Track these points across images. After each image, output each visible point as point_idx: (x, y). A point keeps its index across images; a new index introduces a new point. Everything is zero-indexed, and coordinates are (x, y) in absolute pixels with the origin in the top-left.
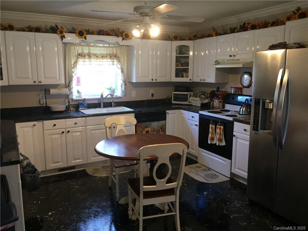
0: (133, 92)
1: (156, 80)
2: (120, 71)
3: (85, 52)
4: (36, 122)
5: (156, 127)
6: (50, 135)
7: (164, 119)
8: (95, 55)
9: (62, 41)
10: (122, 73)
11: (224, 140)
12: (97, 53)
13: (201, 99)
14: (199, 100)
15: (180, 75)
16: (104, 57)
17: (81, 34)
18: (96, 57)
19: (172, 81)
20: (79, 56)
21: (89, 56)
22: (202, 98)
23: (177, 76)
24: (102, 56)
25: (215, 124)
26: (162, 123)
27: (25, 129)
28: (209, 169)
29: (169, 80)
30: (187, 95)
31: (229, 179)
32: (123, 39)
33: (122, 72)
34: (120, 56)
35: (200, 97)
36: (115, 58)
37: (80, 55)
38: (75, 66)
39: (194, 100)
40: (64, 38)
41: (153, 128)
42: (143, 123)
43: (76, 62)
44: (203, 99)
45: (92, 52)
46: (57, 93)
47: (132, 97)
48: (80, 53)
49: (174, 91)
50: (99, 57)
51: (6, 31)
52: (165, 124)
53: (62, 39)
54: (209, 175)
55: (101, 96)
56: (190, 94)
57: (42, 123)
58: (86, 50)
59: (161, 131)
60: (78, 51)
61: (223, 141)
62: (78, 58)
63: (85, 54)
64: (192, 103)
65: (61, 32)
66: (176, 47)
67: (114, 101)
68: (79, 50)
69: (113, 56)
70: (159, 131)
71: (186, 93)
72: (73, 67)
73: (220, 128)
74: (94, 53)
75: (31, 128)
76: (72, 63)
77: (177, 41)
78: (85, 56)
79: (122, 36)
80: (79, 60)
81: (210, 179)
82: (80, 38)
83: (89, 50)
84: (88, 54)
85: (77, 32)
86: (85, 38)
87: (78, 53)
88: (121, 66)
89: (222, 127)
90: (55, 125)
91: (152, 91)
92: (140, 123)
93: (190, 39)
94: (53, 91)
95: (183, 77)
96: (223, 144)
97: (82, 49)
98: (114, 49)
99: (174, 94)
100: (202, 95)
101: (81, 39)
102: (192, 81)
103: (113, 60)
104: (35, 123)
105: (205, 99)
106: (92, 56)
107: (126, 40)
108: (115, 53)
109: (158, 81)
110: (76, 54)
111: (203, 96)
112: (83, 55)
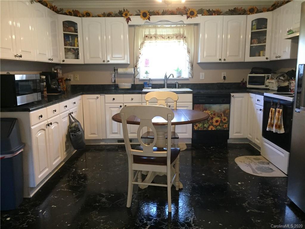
0: (201, 73)
1: (225, 60)
2: (186, 51)
3: (152, 34)
4: (100, 95)
5: (216, 111)
6: (110, 108)
7: (229, 102)
8: (161, 37)
9: (128, 24)
10: (188, 54)
11: (283, 126)
12: (164, 34)
13: (278, 81)
14: (274, 83)
15: (257, 54)
16: (170, 37)
17: (144, 15)
18: (163, 38)
19: (246, 60)
20: (146, 38)
21: (156, 37)
22: (280, 80)
23: (252, 55)
24: (168, 37)
25: (275, 107)
26: (224, 106)
27: (91, 101)
28: (269, 163)
29: (243, 61)
30: (264, 77)
31: (286, 176)
32: (188, 17)
33: (189, 52)
34: (187, 36)
35: (277, 79)
36: (182, 39)
37: (147, 36)
38: (142, 47)
39: (271, 83)
40: (129, 21)
41: (214, 112)
42: (201, 105)
43: (142, 43)
44: (281, 82)
45: (158, 33)
46: (124, 72)
47: (200, 79)
48: (147, 35)
49: (250, 74)
50: (165, 38)
51: (83, 18)
52: (229, 108)
53: (128, 22)
54: (263, 168)
55: (165, 77)
56: (268, 76)
57: (104, 96)
58: (153, 32)
59: (223, 115)
60: (145, 34)
61: (282, 128)
62: (145, 39)
63: (152, 36)
64: (269, 87)
65: (126, 15)
66: (252, 21)
67: (179, 83)
68: (147, 32)
69: (179, 36)
70: (221, 115)
71: (263, 75)
72: (140, 48)
73: (279, 112)
74: (160, 35)
75: (95, 100)
76: (139, 45)
77: (253, 13)
78: (151, 37)
79: (187, 14)
80: (145, 42)
81: (259, 172)
82: (145, 19)
83: (156, 32)
84: (154, 35)
85: (141, 14)
86: (149, 19)
87: (145, 35)
88: (188, 45)
89: (281, 110)
90: (114, 99)
91: (224, 73)
92: (198, 105)
93: (268, 10)
94: (120, 70)
95: (259, 56)
96: (282, 131)
97: (149, 32)
98: (182, 30)
99: (250, 77)
100: (281, 76)
101: (146, 21)
102: (269, 60)
103: (179, 40)
104: (98, 96)
105: (284, 81)
106: (159, 37)
107: (191, 18)
108: (182, 33)
109: (227, 61)
110: (144, 36)
111: (282, 78)
112: (150, 37)
